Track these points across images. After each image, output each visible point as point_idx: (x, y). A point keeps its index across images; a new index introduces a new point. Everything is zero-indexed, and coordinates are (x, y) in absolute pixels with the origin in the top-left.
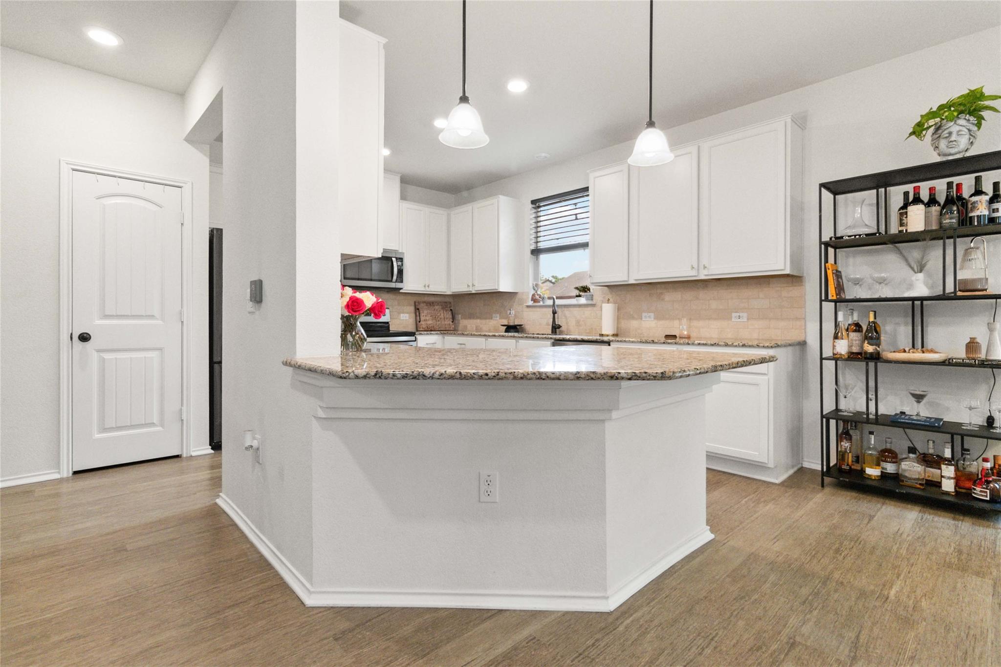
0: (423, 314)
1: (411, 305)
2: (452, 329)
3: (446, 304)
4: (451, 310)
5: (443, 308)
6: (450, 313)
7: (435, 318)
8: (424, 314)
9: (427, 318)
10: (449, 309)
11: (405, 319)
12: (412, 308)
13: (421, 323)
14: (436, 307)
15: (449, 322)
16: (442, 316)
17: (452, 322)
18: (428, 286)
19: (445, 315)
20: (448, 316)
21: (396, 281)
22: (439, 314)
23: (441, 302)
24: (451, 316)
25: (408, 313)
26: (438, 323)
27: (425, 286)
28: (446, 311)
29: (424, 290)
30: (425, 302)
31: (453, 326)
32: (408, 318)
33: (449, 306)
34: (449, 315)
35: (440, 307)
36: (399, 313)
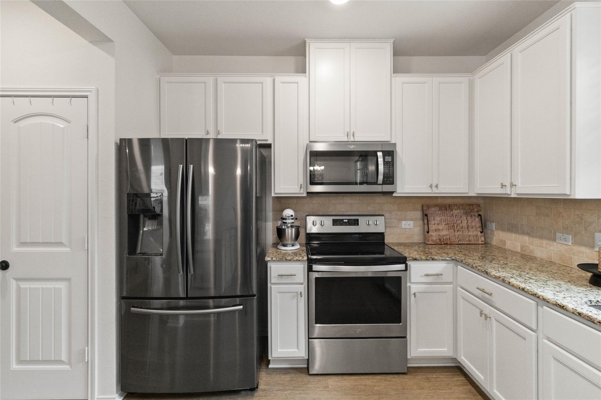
0: (433, 222)
1: (417, 210)
2: (480, 243)
3: (471, 207)
4: (480, 215)
5: (466, 213)
6: (477, 219)
7: (452, 227)
8: (436, 222)
9: (440, 227)
10: (476, 214)
11: (408, 227)
12: (418, 214)
13: (430, 233)
14: (455, 212)
15: (474, 233)
16: (464, 224)
17: (481, 232)
18: (437, 186)
19: (470, 222)
20: (473, 224)
21: (384, 183)
22: (460, 222)
23: (462, 205)
24: (479, 224)
25: (412, 220)
26: (457, 234)
27: (431, 186)
28: (471, 216)
29: (430, 191)
30: (437, 205)
31: (483, 239)
32: (412, 227)
33: (476, 210)
34: (476, 222)
35: (462, 211)
36: (400, 220)
